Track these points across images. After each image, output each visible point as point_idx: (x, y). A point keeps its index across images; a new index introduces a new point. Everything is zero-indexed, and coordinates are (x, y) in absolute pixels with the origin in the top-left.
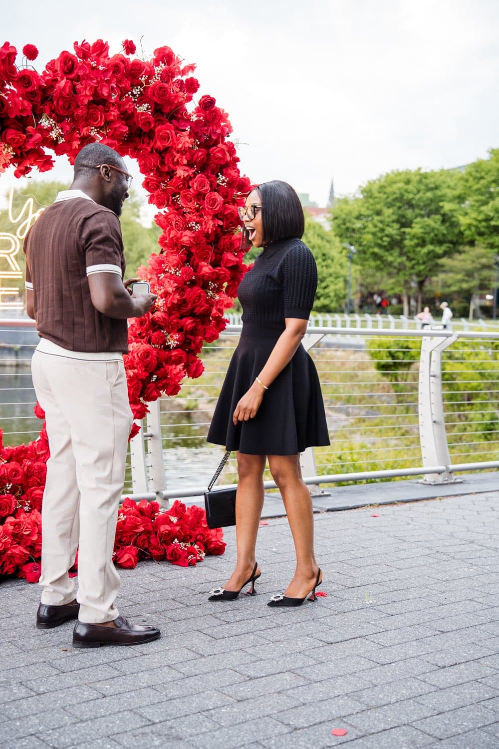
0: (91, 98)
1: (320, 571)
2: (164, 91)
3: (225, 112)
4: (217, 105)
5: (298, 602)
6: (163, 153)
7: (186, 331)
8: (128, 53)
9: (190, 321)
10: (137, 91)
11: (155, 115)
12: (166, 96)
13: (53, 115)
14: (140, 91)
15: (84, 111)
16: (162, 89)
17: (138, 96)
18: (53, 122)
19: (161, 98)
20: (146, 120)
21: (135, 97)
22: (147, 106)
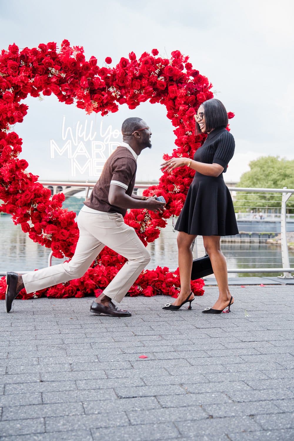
0: (132, 77)
1: (232, 298)
2: (172, 70)
3: (206, 77)
4: (200, 73)
5: (219, 312)
6: (174, 99)
7: (186, 184)
8: (154, 55)
9: (186, 179)
10: (157, 71)
11: (169, 82)
12: (172, 72)
13: (117, 86)
14: (159, 71)
15: (129, 82)
16: (170, 69)
17: (158, 73)
18: (115, 89)
19: (170, 73)
20: (161, 84)
21: (156, 74)
22: (162, 78)
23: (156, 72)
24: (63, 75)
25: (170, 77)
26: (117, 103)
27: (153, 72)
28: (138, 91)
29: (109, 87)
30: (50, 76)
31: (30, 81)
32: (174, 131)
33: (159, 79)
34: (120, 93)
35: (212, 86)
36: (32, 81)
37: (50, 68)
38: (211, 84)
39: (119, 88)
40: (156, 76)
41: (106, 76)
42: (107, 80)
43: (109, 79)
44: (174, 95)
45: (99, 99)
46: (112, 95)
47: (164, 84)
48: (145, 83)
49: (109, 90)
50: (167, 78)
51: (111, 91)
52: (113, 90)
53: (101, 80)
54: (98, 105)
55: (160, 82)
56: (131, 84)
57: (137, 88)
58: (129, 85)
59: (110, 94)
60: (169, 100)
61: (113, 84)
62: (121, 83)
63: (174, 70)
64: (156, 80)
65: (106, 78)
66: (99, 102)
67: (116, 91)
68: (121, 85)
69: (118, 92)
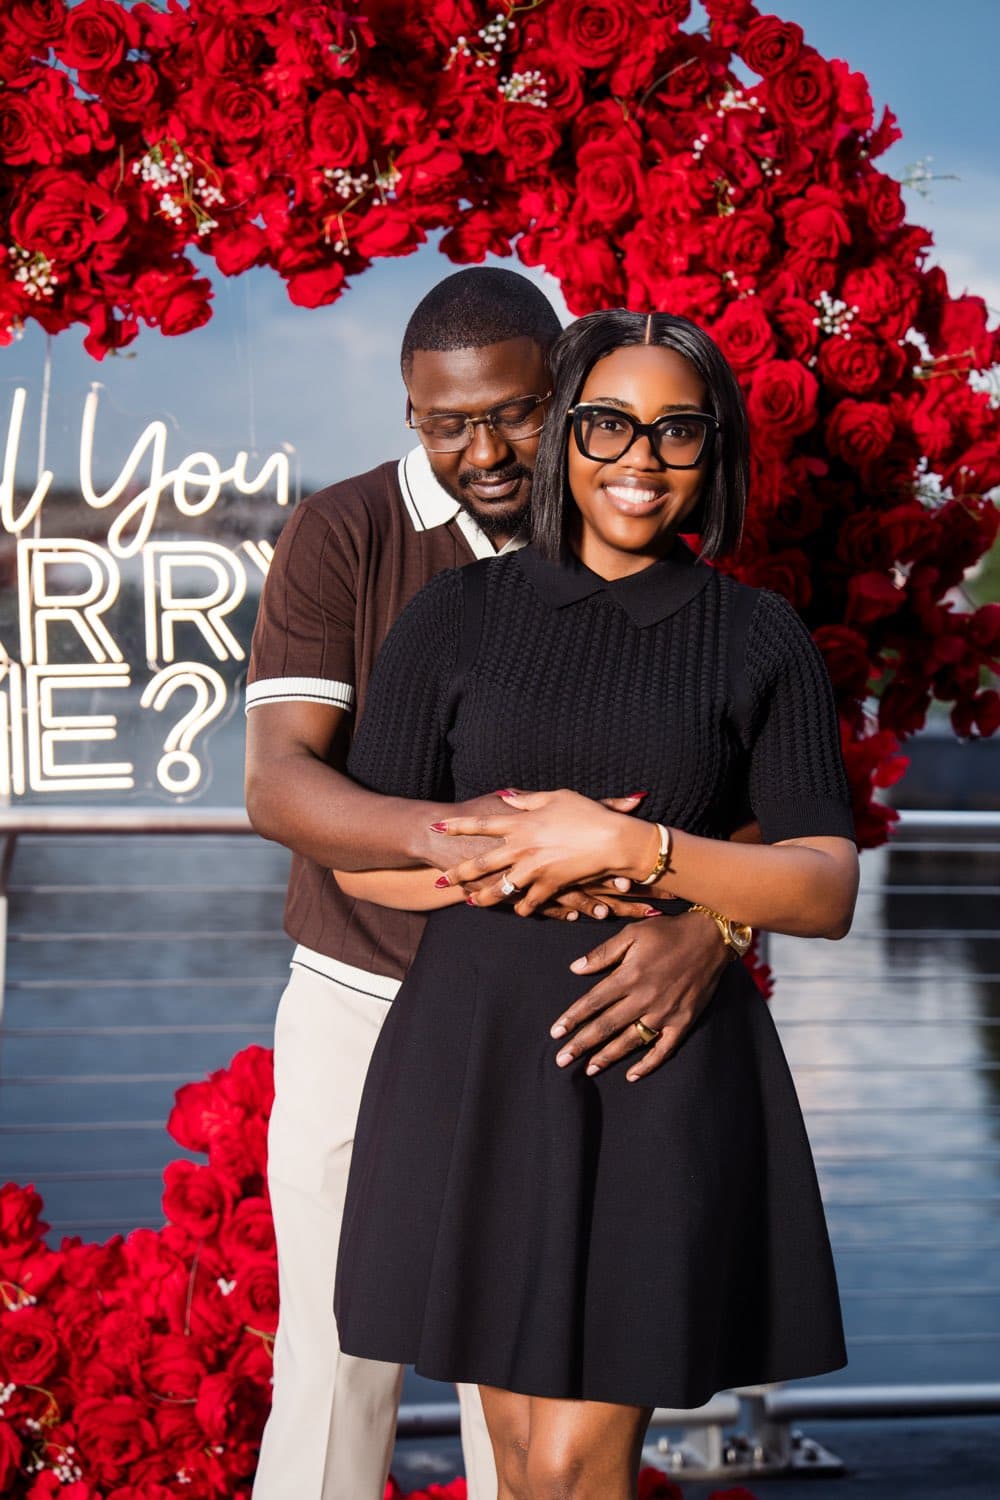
2: (601, 23)
3: (851, 69)
6: (617, 233)
11: (586, 111)
12: (606, 34)
13: (196, 142)
14: (506, 30)
15: (291, 117)
16: (588, 15)
17: (498, 48)
18: (183, 163)
19: (588, 45)
20: (523, 128)
21: (489, 54)
22: (529, 81)
23: (489, 40)
25: (590, 74)
26: (205, 266)
27: (462, 40)
28: (355, 175)
29: (136, 154)
33: (514, 87)
34: (224, 193)
35: (897, 134)
38: (889, 117)
39: (212, 157)
40: (486, 64)
41: (115, 61)
42: (123, 94)
43: (139, 88)
44: (616, 204)
45: (67, 238)
46: (159, 208)
47: (545, 126)
48: (402, 123)
49: (140, 174)
50: (567, 84)
51: (153, 178)
52: (167, 172)
53: (80, 95)
54: (59, 281)
55: (515, 115)
56: (301, 128)
57: (345, 155)
58: (289, 135)
59: (144, 203)
60: (581, 241)
61: (164, 122)
62: (227, 120)
63: (617, 24)
64: (483, 96)
65: (116, 81)
66: (64, 257)
67: (188, 180)
68: (231, 131)
69: (206, 187)
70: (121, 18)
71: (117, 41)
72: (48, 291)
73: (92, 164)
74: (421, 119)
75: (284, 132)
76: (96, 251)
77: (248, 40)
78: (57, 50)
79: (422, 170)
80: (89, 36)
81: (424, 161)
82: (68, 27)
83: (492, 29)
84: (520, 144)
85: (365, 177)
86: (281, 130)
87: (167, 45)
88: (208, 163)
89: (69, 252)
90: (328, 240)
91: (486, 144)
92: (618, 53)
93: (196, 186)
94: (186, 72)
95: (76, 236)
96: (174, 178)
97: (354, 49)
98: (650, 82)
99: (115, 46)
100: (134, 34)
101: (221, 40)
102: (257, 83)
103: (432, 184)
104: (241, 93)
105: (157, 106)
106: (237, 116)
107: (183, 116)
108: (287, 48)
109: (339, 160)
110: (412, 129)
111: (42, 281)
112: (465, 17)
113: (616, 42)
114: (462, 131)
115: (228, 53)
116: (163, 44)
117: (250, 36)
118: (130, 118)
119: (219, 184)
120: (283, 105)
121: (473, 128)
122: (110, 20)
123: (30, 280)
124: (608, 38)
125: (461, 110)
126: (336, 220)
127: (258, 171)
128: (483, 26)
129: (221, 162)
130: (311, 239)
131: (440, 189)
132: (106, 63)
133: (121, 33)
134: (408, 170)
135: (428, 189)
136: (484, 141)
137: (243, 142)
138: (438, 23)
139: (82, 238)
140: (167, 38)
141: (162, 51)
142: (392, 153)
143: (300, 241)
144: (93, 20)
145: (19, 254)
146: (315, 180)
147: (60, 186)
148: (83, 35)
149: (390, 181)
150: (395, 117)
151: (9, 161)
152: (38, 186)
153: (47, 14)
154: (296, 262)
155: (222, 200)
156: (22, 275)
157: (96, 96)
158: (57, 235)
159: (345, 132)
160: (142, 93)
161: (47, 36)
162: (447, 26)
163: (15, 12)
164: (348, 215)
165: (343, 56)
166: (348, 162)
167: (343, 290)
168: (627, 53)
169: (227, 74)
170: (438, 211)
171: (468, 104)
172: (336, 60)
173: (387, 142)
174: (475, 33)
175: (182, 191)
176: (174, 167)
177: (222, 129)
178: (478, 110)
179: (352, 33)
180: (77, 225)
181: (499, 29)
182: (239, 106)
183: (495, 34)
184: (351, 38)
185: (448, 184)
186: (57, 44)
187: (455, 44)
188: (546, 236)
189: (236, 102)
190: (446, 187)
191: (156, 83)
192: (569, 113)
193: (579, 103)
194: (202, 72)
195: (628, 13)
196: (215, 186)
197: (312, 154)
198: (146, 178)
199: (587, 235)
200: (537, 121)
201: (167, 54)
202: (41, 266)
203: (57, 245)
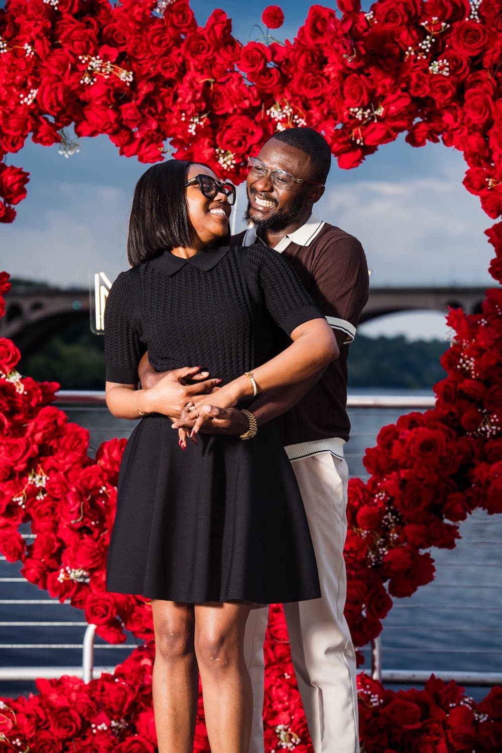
2: (474, 35)
10: (426, 45)
11: (470, 75)
12: (477, 41)
13: (295, 100)
14: (431, 42)
15: (334, 87)
16: (469, 33)
17: (427, 51)
18: (288, 109)
19: (469, 46)
20: (438, 85)
21: (423, 53)
22: (441, 64)
23: (424, 47)
24: (125, 76)
25: (473, 59)
27: (411, 48)
28: (365, 110)
29: (268, 107)
30: (87, 80)
31: (26, 100)
32: (487, 232)
33: (434, 68)
34: (307, 121)
36: (31, 101)
37: (83, 59)
39: (302, 106)
40: (422, 58)
41: (261, 68)
42: (265, 82)
43: (272, 78)
44: (481, 116)
45: (240, 144)
46: (276, 129)
47: (449, 83)
48: (384, 86)
49: (270, 115)
50: (461, 64)
51: (275, 116)
52: (282, 113)
53: (247, 83)
54: (236, 162)
55: (435, 79)
56: (339, 91)
57: (358, 101)
58: (334, 94)
59: (271, 127)
60: (469, 134)
61: (283, 92)
62: (308, 90)
63: (482, 36)
64: (421, 72)
65: (262, 77)
66: (239, 152)
67: (290, 116)
68: (311, 94)
69: (298, 119)
70: (263, 49)
71: (261, 59)
72: (232, 167)
73: (252, 112)
74: (392, 83)
75: (332, 93)
76: (252, 150)
77: (317, 55)
78: (238, 65)
79: (393, 106)
80: (250, 58)
81: (393, 102)
82: (242, 55)
83: (424, 42)
84: (436, 92)
85: (369, 111)
86: (330, 92)
87: (283, 59)
88: (301, 109)
89: (241, 150)
90: (353, 139)
91: (424, 93)
92: (484, 50)
93: (294, 118)
94: (292, 70)
95: (244, 143)
96: (284, 116)
97: (355, 55)
98: (499, 61)
99: (260, 61)
100: (269, 56)
101: (304, 56)
102: (321, 72)
103: (397, 112)
104: (314, 78)
105: (279, 86)
106: (312, 87)
107: (290, 89)
108: (332, 58)
109: (355, 104)
110: (388, 88)
111: (229, 163)
112: (413, 38)
113: (482, 44)
114: (413, 88)
115: (307, 61)
116: (281, 59)
117: (318, 53)
118: (268, 91)
119: (305, 117)
120: (331, 82)
121: (417, 86)
122: (259, 51)
123: (225, 162)
124: (478, 43)
125: (411, 79)
126: (357, 131)
127: (323, 110)
128: (421, 42)
129: (306, 107)
130: (345, 139)
131: (401, 114)
132: (257, 69)
133: (263, 56)
134: (386, 106)
135: (395, 114)
136: (423, 91)
137: (316, 99)
138: (402, 42)
139: (246, 143)
140: (284, 57)
141: (282, 62)
142: (381, 99)
143: (340, 140)
144: (251, 51)
145: (220, 152)
146: (345, 113)
147: (239, 122)
148: (247, 57)
149: (380, 112)
150: (380, 83)
151: (217, 113)
152: (229, 122)
153: (233, 51)
154: (338, 149)
155: (305, 124)
156: (221, 161)
157: (255, 83)
158: (235, 143)
159: (357, 91)
160: (273, 81)
161: (232, 59)
162: (405, 42)
163: (221, 51)
164: (363, 127)
165: (350, 59)
166: (359, 104)
167: (362, 161)
168: (488, 49)
169: (306, 70)
170: (402, 124)
171: (414, 76)
172: (347, 61)
173: (377, 95)
174: (418, 45)
175: (287, 121)
176: (284, 111)
177: (306, 94)
178: (420, 78)
179: (354, 49)
180: (244, 138)
181: (428, 42)
182: (312, 83)
183: (426, 44)
184: (353, 51)
185: (405, 111)
186: (238, 62)
187: (407, 50)
188: (455, 132)
189: (311, 82)
190: (404, 112)
191: (279, 76)
192: (463, 77)
193: (467, 72)
194: (296, 70)
195: (488, 31)
196: (303, 118)
197: (345, 102)
198: (272, 117)
199: (471, 130)
200: (444, 81)
201: (284, 63)
202: (229, 156)
203: (236, 147)
